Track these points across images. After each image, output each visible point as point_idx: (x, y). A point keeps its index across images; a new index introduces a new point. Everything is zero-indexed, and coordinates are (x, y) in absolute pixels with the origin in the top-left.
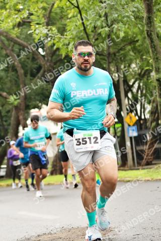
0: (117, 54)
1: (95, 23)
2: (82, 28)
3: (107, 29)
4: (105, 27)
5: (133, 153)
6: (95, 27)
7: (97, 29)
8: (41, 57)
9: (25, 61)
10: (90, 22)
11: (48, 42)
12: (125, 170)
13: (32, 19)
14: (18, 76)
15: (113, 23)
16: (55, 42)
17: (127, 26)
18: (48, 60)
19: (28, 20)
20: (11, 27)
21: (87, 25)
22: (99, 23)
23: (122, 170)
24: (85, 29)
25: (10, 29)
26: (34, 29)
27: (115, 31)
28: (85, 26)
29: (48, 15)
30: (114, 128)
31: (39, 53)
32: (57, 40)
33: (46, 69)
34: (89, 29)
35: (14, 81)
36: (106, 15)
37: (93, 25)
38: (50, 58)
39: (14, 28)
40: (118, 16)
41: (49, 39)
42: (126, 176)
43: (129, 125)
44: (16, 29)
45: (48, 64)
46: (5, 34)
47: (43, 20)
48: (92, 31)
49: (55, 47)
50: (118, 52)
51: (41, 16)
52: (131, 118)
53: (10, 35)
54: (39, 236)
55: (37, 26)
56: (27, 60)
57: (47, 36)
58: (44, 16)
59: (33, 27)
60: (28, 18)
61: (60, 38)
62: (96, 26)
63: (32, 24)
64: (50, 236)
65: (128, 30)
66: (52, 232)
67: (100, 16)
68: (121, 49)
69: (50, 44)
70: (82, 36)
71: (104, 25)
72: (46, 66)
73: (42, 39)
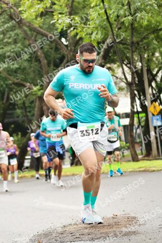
0: (141, 43)
1: (118, 12)
2: (105, 17)
3: (130, 18)
4: (129, 16)
5: (157, 143)
6: (118, 16)
7: (120, 18)
8: (65, 47)
9: (47, 51)
10: (113, 10)
11: (71, 32)
12: (150, 160)
13: (54, 9)
14: (41, 66)
15: (136, 12)
16: (78, 31)
17: (150, 15)
18: (71, 49)
19: (51, 10)
20: (34, 17)
21: (110, 14)
22: (122, 12)
23: (147, 160)
24: (108, 18)
25: (33, 19)
26: (56, 19)
27: (138, 20)
28: (108, 15)
29: (70, 5)
30: (138, 117)
31: (62, 43)
32: (79, 29)
33: (69, 59)
34: (112, 18)
35: (37, 71)
36: (129, 4)
37: (116, 14)
38: (73, 48)
39: (36, 18)
40: (141, 5)
41: (72, 29)
42: (151, 165)
43: (153, 115)
44: (39, 19)
45: (71, 54)
46: (28, 24)
47: (66, 10)
48: (115, 20)
49: (78, 37)
50: (142, 41)
51: (64, 5)
52: (155, 107)
53: (33, 25)
54: (64, 226)
55: (60, 16)
56: (50, 50)
57: (70, 26)
58: (67, 5)
59: (55, 17)
60: (51, 7)
61: (83, 27)
62: (119, 14)
63: (54, 14)
64: (75, 226)
65: (151, 19)
66: (77, 223)
67: (123, 5)
68: (144, 38)
69: (73, 33)
70: (105, 25)
71: (127, 13)
72: (69, 56)
73: (65, 29)
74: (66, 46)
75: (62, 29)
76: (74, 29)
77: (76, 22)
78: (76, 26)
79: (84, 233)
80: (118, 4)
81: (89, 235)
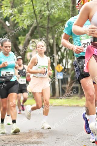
0: (53, 28)
1: (41, 8)
5: (59, 89)
6: (41, 11)
7: (42, 12)
8: (7, 27)
10: (38, 7)
11: (12, 19)
12: (54, 99)
13: (3, 4)
16: (16, 18)
17: (60, 11)
18: (11, 29)
19: (1, 4)
21: (36, 9)
22: (43, 9)
23: (52, 99)
24: (34, 12)
26: (4, 10)
27: (52, 14)
28: (35, 10)
29: (12, 2)
31: (6, 24)
32: (17, 17)
34: (37, 12)
36: (48, 4)
37: (39, 9)
40: (55, 5)
41: (13, 16)
43: (58, 72)
47: (10, 5)
48: (39, 13)
49: (16, 22)
50: (54, 27)
51: (9, 2)
52: (59, 67)
55: (6, 8)
57: (11, 15)
58: (10, 2)
61: (19, 16)
62: (41, 10)
63: (2, 7)
65: (60, 14)
67: (44, 4)
68: (56, 25)
70: (33, 15)
71: (46, 9)
73: (8, 16)
74: (9, 27)
75: (7, 16)
76: (14, 16)
77: (15, 12)
78: (15, 15)
79: (10, 141)
80: (41, 3)
81: (14, 142)
